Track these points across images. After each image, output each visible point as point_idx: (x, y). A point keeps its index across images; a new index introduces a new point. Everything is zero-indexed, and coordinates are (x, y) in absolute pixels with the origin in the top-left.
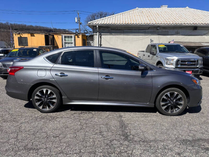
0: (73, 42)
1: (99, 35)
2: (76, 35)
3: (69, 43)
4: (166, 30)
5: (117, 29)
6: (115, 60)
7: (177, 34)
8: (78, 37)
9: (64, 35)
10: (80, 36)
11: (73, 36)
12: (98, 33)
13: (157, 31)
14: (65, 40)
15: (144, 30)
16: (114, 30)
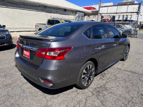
4: (51, 9)
7: (56, 13)
13: (45, 9)
15: (37, 7)
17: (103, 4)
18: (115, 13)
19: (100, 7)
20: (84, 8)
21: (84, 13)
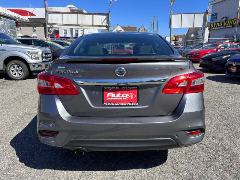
17: (51, 7)
18: (76, 25)
19: (47, 12)
20: (11, 10)
21: (15, 20)
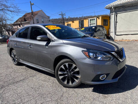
0: (95, 23)
1: (115, 14)
2: (97, 17)
3: (93, 24)
5: (132, 6)
6: (129, 34)
8: (99, 19)
9: (89, 19)
10: (100, 18)
11: (95, 18)
12: (114, 13)
14: (90, 22)
16: (129, 7)
